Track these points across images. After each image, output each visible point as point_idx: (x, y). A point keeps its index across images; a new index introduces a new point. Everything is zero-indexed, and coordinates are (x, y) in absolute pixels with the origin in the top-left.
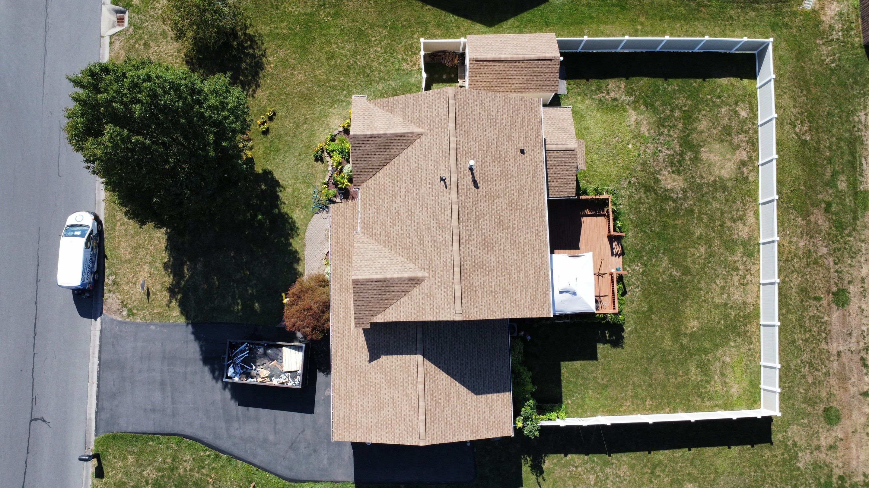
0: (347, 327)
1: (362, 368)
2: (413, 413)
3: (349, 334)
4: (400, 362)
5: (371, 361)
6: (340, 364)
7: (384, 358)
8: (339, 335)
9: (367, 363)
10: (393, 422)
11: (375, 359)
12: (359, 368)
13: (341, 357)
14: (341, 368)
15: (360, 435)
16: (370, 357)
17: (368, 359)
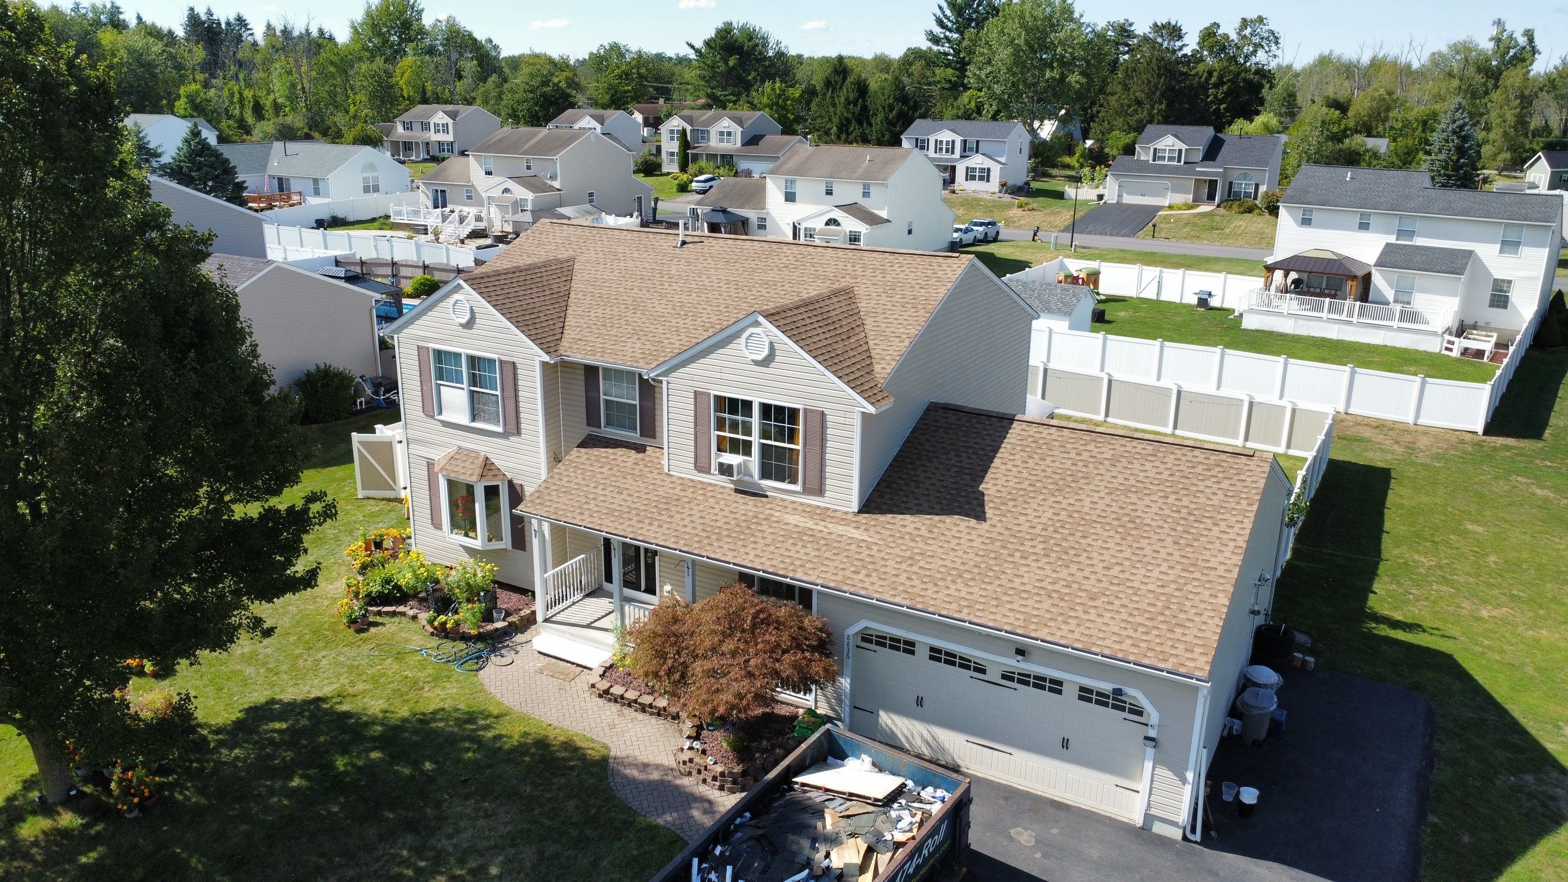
0: (853, 547)
1: (993, 541)
2: (1172, 457)
3: (875, 548)
4: (1017, 457)
5: (980, 516)
6: (952, 591)
7: (989, 487)
8: (864, 572)
9: (985, 526)
10: (1185, 502)
11: (982, 505)
12: (990, 547)
13: (930, 586)
14: (963, 594)
15: (1207, 593)
16: (968, 515)
17: (973, 522)
